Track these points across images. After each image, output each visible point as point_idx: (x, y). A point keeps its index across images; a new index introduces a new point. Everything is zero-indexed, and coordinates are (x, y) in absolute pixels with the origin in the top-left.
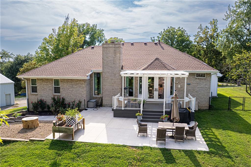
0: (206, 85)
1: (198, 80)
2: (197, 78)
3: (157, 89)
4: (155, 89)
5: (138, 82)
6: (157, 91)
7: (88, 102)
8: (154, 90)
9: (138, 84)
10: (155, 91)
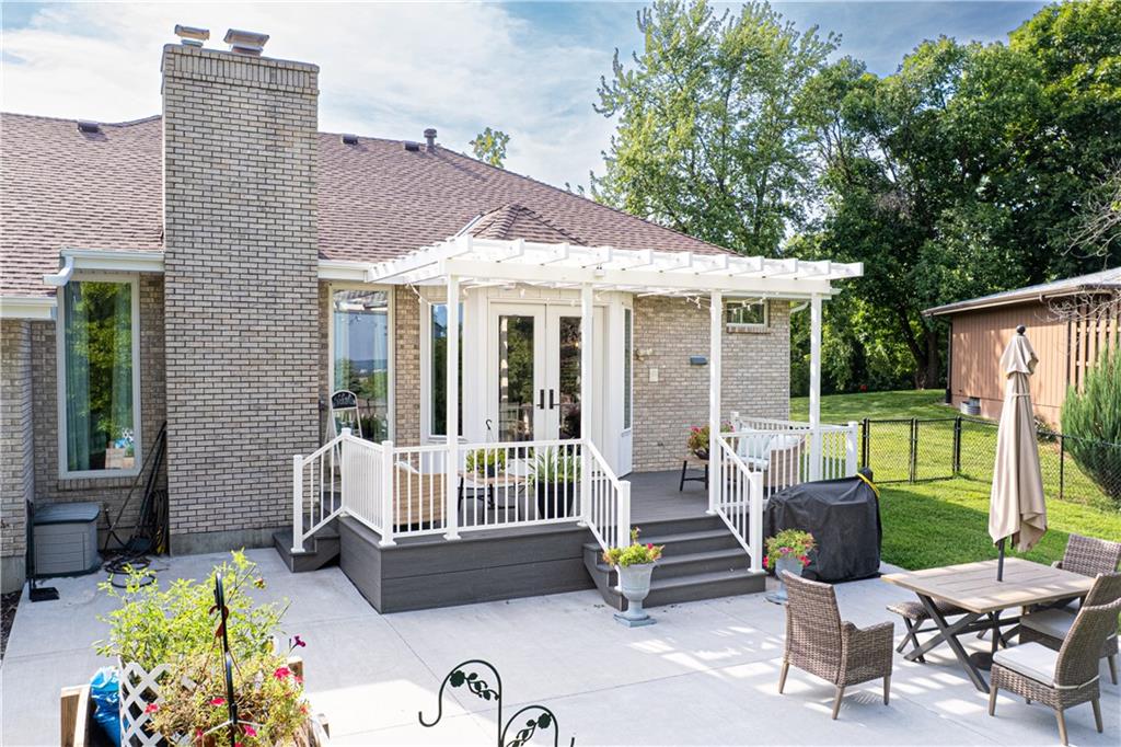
0: (770, 365)
1: (740, 336)
2: (734, 328)
3: (551, 392)
4: (542, 392)
5: (417, 357)
6: (551, 407)
7: (37, 530)
8: (537, 400)
9: (417, 367)
10: (542, 406)
